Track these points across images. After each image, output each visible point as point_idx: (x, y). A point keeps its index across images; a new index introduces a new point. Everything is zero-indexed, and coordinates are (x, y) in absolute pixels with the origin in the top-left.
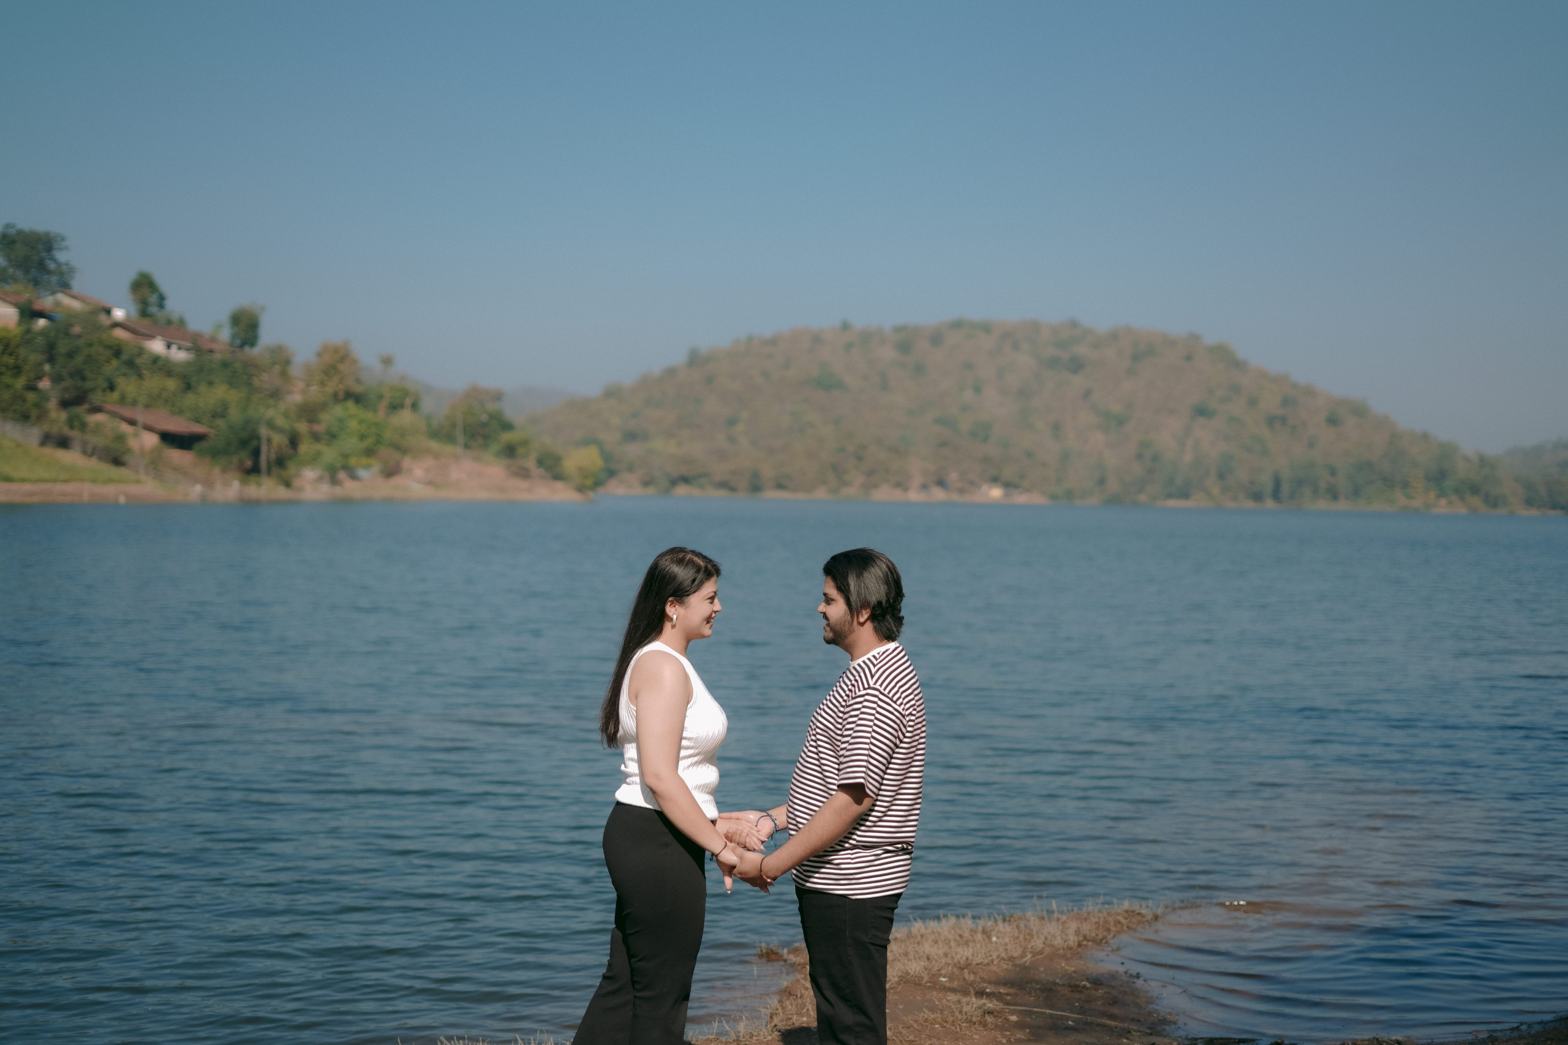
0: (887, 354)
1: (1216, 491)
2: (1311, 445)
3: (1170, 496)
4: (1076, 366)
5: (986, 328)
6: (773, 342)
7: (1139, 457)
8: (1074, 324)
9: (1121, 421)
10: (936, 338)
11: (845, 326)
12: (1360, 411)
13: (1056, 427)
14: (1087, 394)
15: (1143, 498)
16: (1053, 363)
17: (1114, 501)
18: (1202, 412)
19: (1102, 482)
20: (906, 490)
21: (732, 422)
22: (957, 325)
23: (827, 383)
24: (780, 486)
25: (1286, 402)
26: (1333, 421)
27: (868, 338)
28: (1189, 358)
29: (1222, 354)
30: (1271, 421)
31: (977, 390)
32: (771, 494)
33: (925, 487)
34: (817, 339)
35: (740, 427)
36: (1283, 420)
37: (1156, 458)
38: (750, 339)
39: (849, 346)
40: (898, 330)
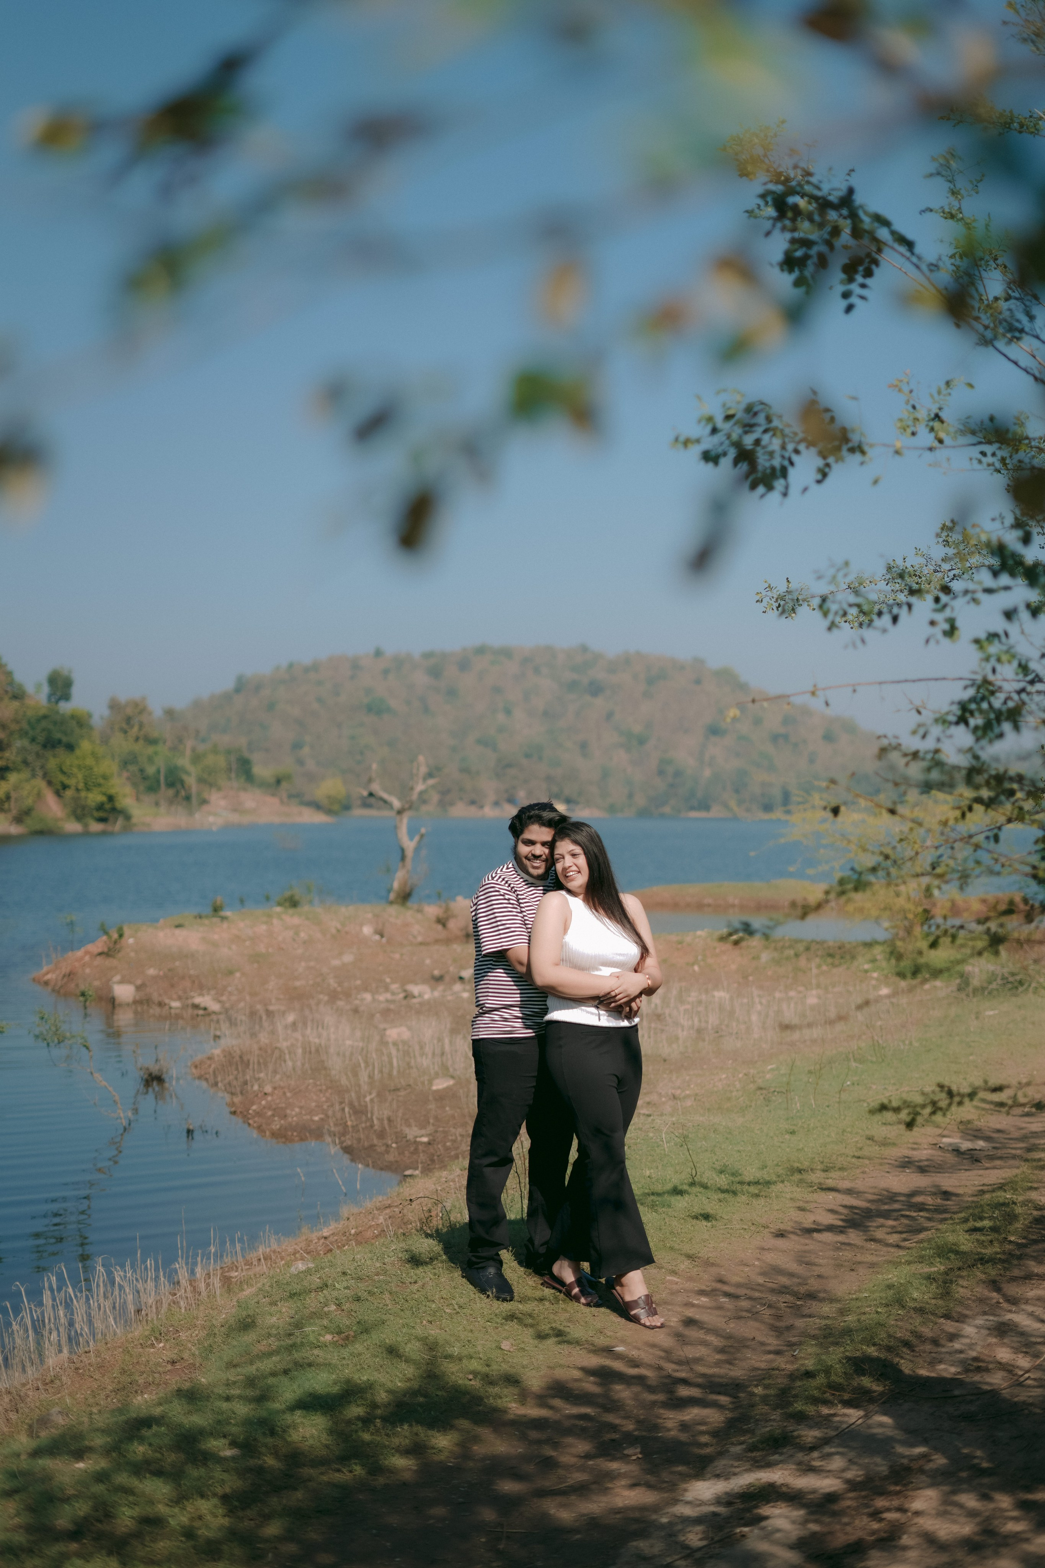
0: (421, 679)
1: (733, 804)
2: (812, 761)
3: (692, 808)
4: (595, 689)
5: (506, 653)
6: (315, 667)
7: (661, 773)
8: (584, 649)
9: (642, 741)
10: (464, 664)
11: (378, 653)
12: (850, 728)
13: (584, 746)
14: (610, 716)
15: (667, 809)
16: (573, 686)
17: (644, 813)
18: (714, 731)
19: (630, 796)
20: (482, 807)
21: (297, 746)
22: (481, 650)
23: (376, 708)
24: (366, 805)
25: (787, 720)
26: (829, 737)
27: (400, 663)
28: (698, 682)
29: (726, 677)
30: (775, 738)
31: (508, 712)
32: (358, 812)
33: (496, 804)
34: (355, 665)
35: (306, 750)
36: (786, 737)
37: (678, 774)
38: (291, 666)
39: (386, 672)
40: (427, 656)
